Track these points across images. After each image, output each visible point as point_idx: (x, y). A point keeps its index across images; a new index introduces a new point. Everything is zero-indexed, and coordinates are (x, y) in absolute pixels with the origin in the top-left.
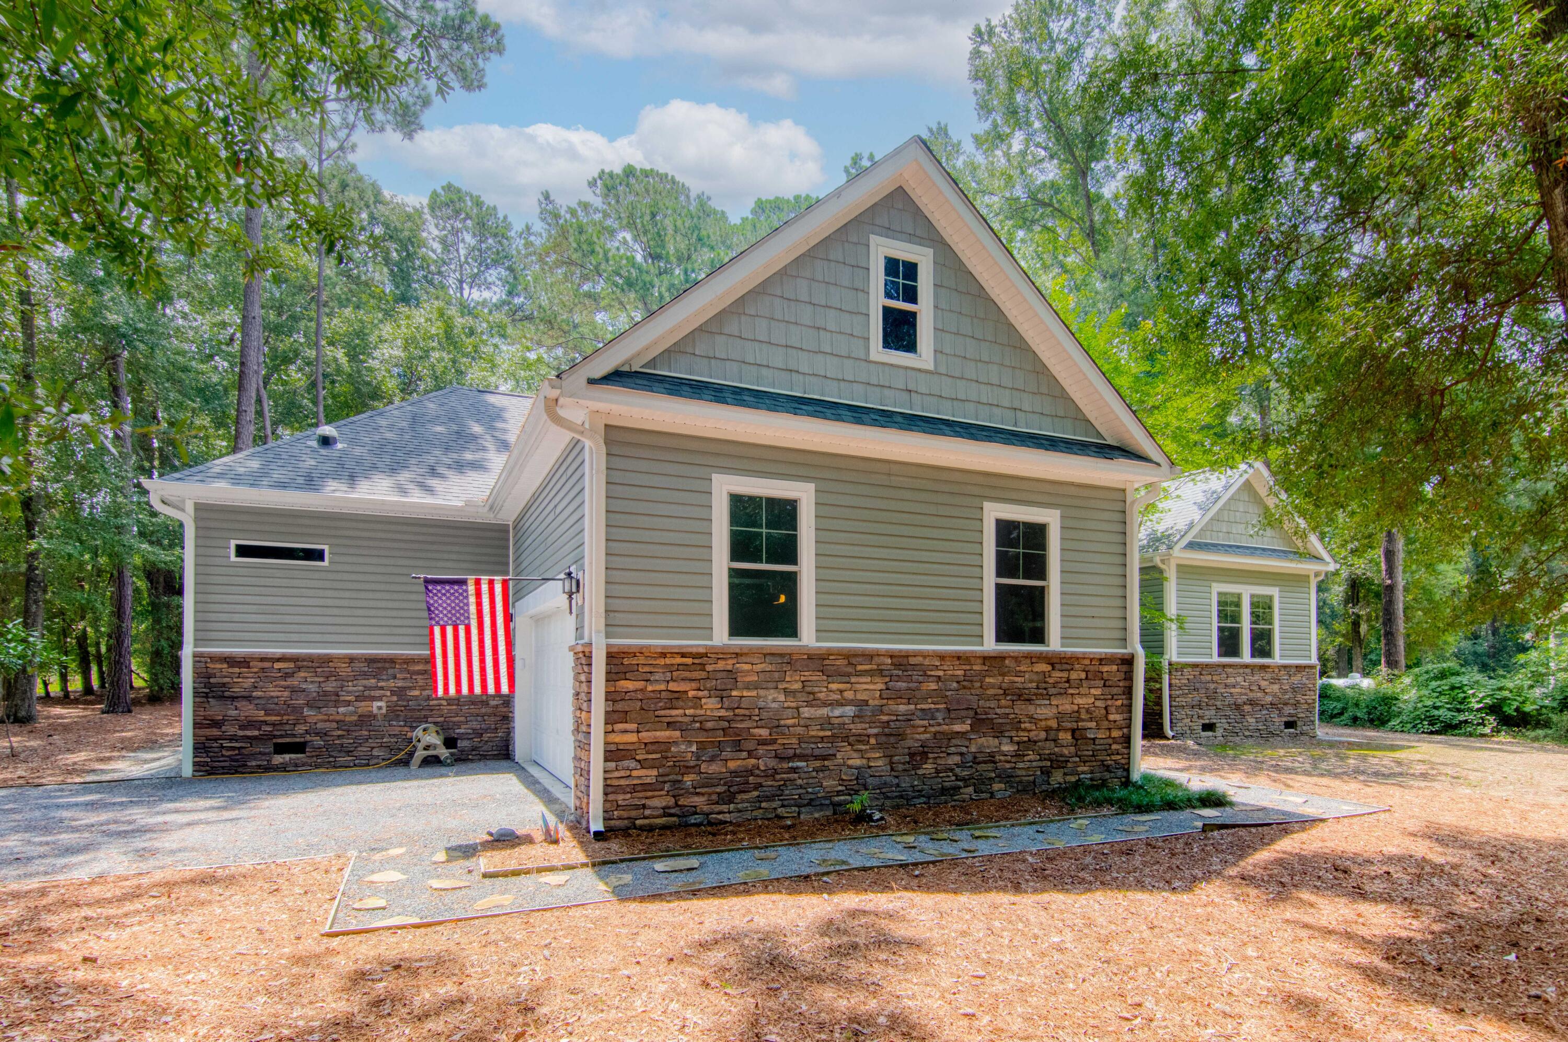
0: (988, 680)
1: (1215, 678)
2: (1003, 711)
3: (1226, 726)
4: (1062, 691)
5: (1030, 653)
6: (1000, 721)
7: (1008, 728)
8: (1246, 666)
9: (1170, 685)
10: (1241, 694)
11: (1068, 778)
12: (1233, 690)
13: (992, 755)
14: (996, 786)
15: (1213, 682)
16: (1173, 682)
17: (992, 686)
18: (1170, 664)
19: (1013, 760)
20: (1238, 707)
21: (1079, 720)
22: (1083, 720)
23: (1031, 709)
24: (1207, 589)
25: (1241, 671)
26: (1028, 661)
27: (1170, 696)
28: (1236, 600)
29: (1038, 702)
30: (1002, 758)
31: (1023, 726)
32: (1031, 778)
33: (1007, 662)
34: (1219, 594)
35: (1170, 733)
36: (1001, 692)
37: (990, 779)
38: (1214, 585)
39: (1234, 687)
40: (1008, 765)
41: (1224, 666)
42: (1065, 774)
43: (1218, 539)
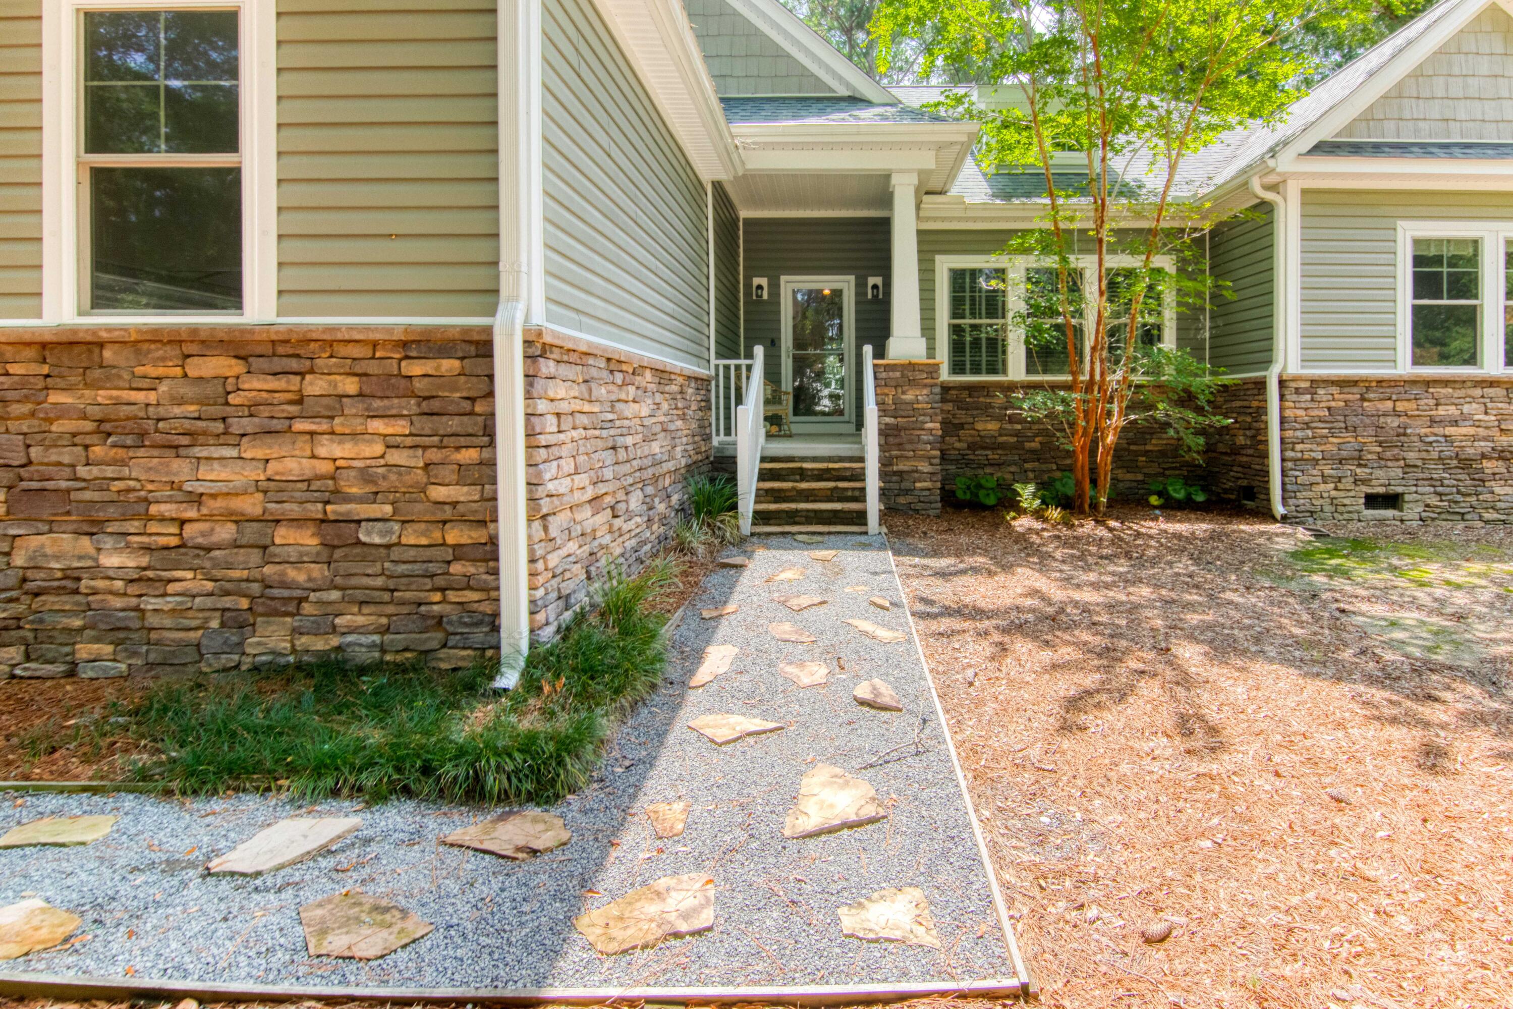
0: (55, 397)
1: (1400, 407)
2: (95, 471)
3: (1434, 501)
4: (276, 425)
5: (175, 330)
6: (88, 495)
7: (111, 512)
8: (1492, 383)
9: (1283, 420)
10: (1475, 438)
11: (303, 641)
12: (1449, 431)
13: (72, 576)
14: (84, 650)
15: (1396, 413)
16: (1288, 413)
17: (63, 412)
18: (1282, 383)
19: (133, 589)
20: (1465, 463)
21: (337, 496)
22: (348, 499)
23: (181, 469)
24: (1388, 234)
25: (1478, 392)
26: (172, 351)
27: (1282, 440)
28: (1470, 251)
29: (198, 451)
30: (100, 584)
31: (154, 509)
32: (194, 636)
33: (107, 354)
34: (1417, 242)
35: (1279, 509)
36: (89, 426)
37: (68, 630)
38: (1401, 224)
39: (1455, 423)
40: (118, 603)
41: (1428, 383)
42: (296, 632)
43: (1417, 132)
